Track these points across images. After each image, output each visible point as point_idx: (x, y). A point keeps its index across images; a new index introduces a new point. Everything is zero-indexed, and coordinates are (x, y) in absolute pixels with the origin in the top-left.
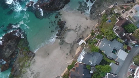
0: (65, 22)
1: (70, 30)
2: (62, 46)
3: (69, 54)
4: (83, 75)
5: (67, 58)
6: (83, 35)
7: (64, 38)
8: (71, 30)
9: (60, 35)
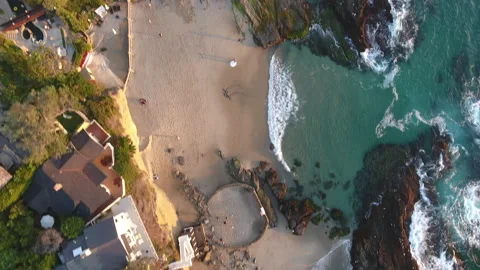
0: (296, 233)
1: (259, 230)
2: (223, 164)
3: (179, 169)
4: (58, 187)
5: (169, 151)
6: (209, 262)
7: (248, 190)
8: (255, 236)
9: (266, 181)
